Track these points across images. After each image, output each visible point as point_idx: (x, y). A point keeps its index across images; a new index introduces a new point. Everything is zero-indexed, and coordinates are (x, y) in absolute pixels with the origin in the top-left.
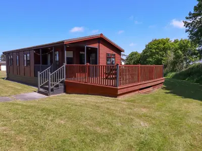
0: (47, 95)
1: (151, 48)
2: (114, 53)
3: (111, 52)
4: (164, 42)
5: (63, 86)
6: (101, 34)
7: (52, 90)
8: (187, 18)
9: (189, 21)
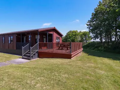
0: (29, 60)
1: (69, 35)
2: (59, 37)
3: (58, 36)
4: (75, 32)
5: (37, 54)
6: (55, 27)
7: (32, 57)
8: (87, 22)
9: (88, 24)
